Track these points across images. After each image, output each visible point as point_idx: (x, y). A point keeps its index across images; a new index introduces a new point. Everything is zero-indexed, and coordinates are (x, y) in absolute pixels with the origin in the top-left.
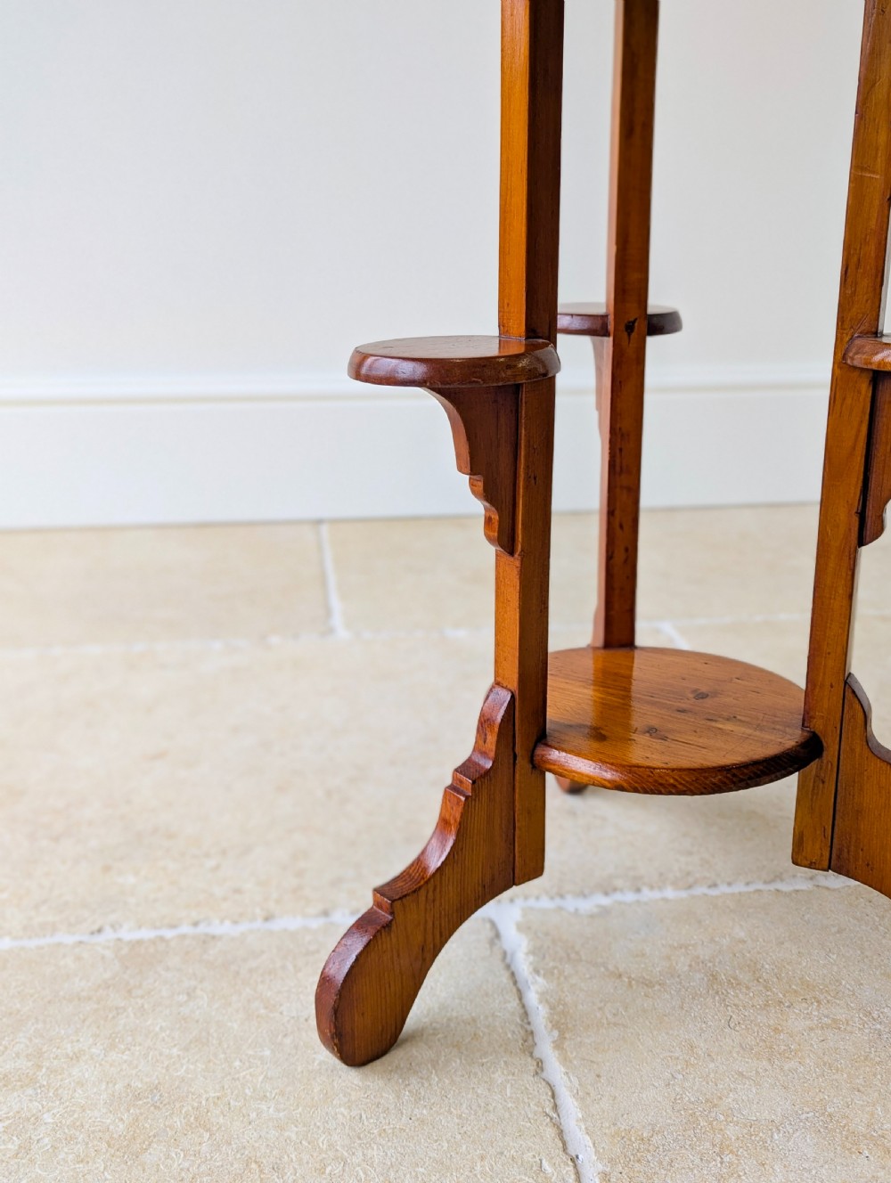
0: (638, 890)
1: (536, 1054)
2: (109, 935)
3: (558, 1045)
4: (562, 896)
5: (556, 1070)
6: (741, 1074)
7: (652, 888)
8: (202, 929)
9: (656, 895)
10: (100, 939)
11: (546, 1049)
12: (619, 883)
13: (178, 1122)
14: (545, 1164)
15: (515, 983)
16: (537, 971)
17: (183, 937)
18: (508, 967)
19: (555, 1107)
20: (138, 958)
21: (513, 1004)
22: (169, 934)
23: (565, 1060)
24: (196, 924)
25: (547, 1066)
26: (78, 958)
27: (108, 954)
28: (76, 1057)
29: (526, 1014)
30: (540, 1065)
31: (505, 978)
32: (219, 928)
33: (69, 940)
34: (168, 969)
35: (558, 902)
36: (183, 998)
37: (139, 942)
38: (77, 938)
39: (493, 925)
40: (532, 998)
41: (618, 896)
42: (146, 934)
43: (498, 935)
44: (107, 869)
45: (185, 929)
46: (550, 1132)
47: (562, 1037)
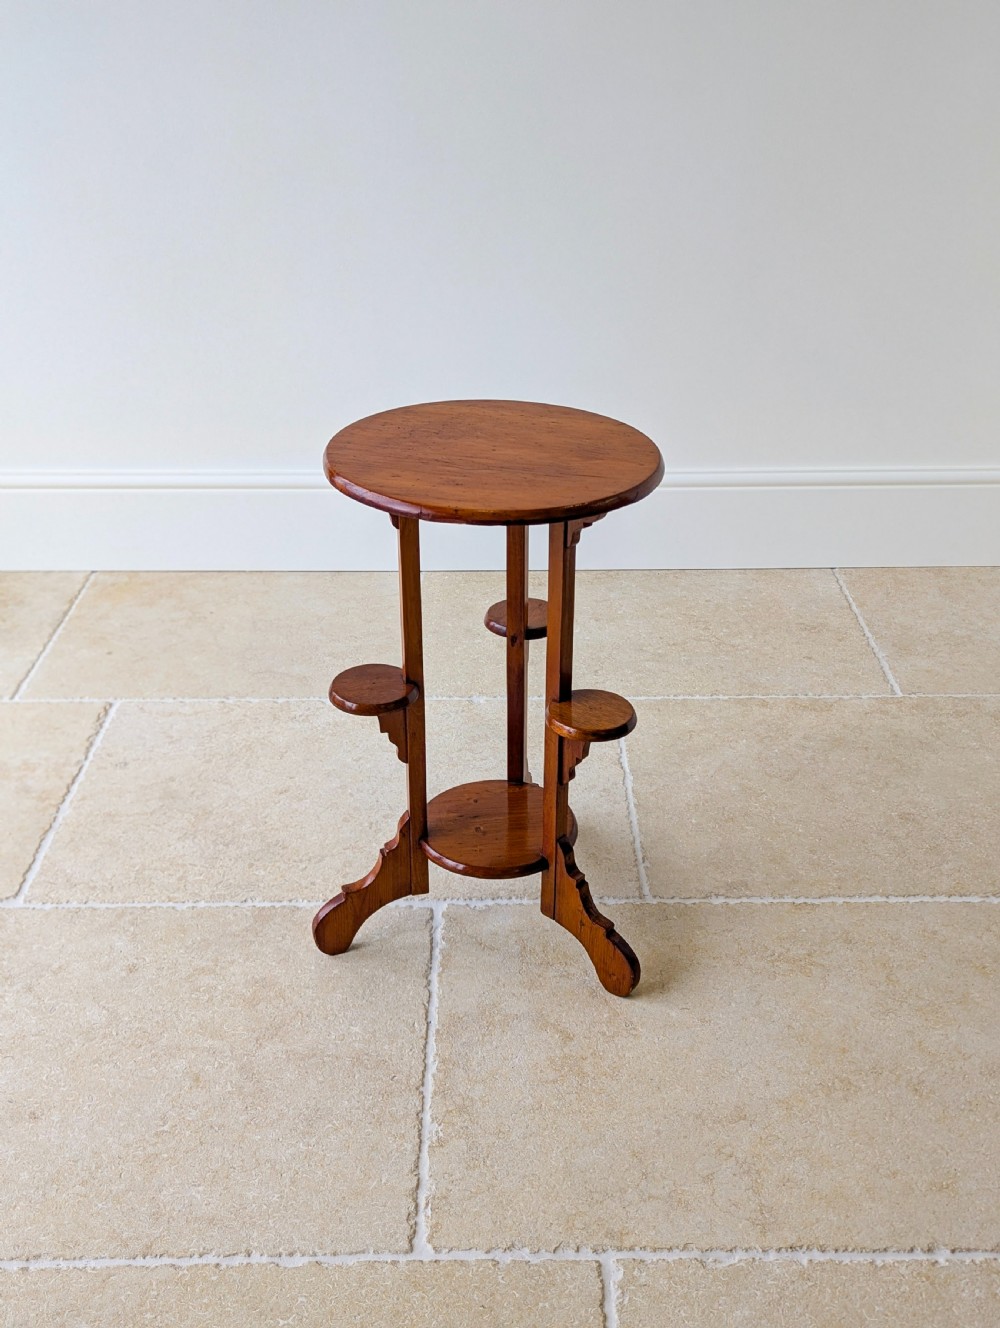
0: (510, 898)
1: (429, 978)
2: (250, 903)
3: (439, 975)
4: (471, 899)
5: (435, 987)
6: (514, 994)
7: (517, 898)
8: (293, 903)
9: (518, 901)
10: (246, 905)
11: (434, 977)
12: (502, 893)
13: (272, 994)
14: (416, 1025)
15: (431, 943)
16: (443, 939)
17: (284, 907)
18: (431, 935)
19: (428, 1002)
20: (262, 916)
21: (428, 953)
22: (278, 905)
23: (440, 982)
24: (290, 901)
25: (432, 984)
26: (235, 915)
27: (249, 914)
28: (233, 962)
29: (431, 958)
30: (429, 983)
31: (427, 941)
32: (301, 904)
33: (232, 905)
34: (275, 924)
35: (468, 902)
36: (280, 939)
37: (263, 908)
38: (235, 904)
39: (432, 911)
40: (437, 952)
41: (499, 901)
42: (267, 904)
43: (432, 918)
44: (251, 865)
45: (285, 903)
46: (422, 1011)
47: (443, 972)
